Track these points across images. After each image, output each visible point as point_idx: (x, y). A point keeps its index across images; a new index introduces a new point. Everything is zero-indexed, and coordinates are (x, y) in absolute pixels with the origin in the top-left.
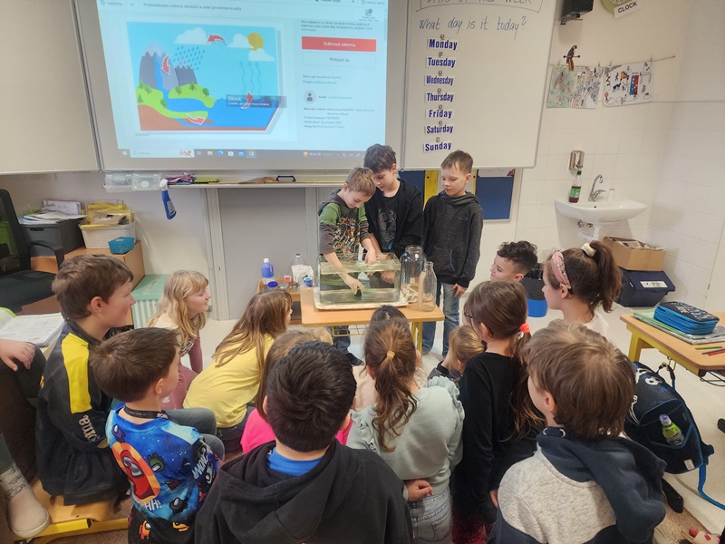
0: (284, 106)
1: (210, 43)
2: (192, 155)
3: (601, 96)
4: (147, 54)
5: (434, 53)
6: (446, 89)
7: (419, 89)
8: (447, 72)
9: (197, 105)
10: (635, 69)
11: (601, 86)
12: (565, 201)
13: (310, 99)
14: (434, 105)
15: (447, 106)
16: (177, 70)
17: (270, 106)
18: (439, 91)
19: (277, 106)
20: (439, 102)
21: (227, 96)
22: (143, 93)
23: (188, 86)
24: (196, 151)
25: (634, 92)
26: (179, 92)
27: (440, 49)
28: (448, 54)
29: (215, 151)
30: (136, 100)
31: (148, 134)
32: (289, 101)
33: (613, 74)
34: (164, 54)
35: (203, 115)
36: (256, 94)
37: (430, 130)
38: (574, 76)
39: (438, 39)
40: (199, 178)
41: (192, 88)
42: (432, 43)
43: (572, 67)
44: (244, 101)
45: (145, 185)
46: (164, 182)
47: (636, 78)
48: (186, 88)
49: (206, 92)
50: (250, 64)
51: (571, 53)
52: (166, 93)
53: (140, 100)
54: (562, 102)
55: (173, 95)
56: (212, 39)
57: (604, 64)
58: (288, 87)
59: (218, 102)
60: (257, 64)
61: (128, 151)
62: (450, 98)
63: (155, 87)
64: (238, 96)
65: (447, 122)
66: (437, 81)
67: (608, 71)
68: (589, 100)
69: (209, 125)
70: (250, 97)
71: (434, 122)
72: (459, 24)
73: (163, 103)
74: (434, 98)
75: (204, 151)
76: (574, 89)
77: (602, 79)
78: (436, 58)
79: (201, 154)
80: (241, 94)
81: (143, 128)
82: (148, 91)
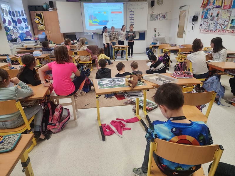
3: (159, 19)
4: (90, 15)
5: (130, 13)
6: (133, 18)
7: (129, 19)
8: (133, 16)
9: (97, 22)
10: (164, 14)
12: (154, 36)
14: (131, 21)
15: (133, 21)
16: (94, 17)
18: (131, 19)
25: (164, 18)
29: (99, 29)
32: (109, 21)
33: (160, 15)
34: (92, 15)
35: (97, 24)
36: (105, 20)
39: (131, 11)
40: (97, 33)
43: (152, 14)
45: (90, 34)
46: (92, 33)
47: (164, 16)
48: (95, 20)
49: (98, 20)
50: (104, 16)
51: (152, 12)
53: (89, 22)
54: (152, 20)
55: (93, 21)
56: (99, 13)
57: (159, 13)
58: (109, 19)
59: (100, 22)
61: (87, 29)
64: (102, 21)
66: (131, 17)
67: (159, 15)
68: (157, 19)
72: (134, 9)
75: (98, 29)
77: (159, 16)
78: (131, 14)
79: (97, 29)
81: (89, 26)
82: (90, 20)
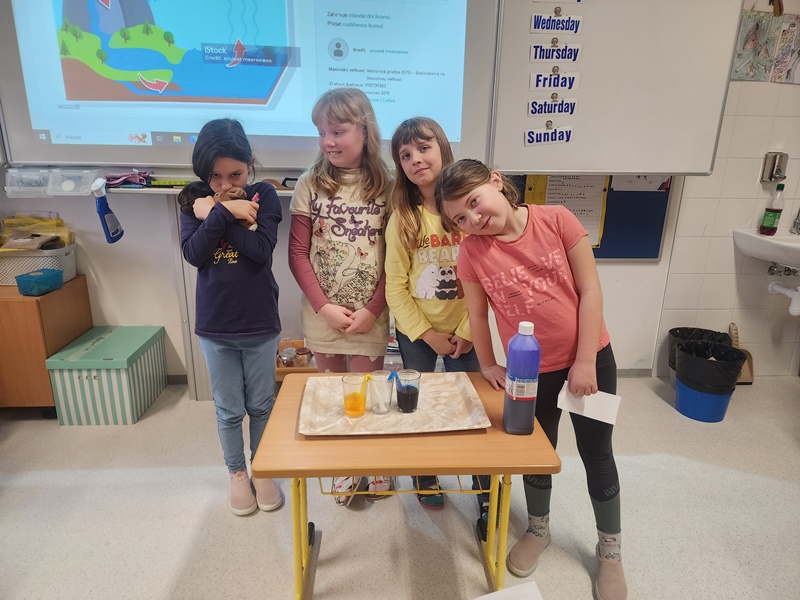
0: (297, 64)
2: (149, 142)
7: (521, 39)
9: (157, 61)
12: (753, 233)
14: (546, 67)
17: (273, 64)
18: (555, 41)
19: (284, 64)
20: (554, 62)
21: (203, 45)
22: (69, 38)
23: (140, 28)
24: (154, 134)
26: (126, 37)
29: (185, 136)
30: (58, 50)
31: (78, 107)
35: (165, 76)
36: (252, 41)
37: (537, 109)
38: (778, 28)
41: (147, 31)
43: (779, 14)
44: (231, 54)
45: (68, 188)
48: (136, 32)
52: (105, 38)
53: (64, 50)
55: (116, 42)
58: (304, 34)
59: (189, 56)
61: (47, 133)
62: (573, 54)
63: (88, 29)
64: (220, 46)
65: (565, 95)
66: (551, 24)
69: (174, 93)
70: (240, 47)
71: (544, 95)
73: (101, 56)
75: (168, 136)
76: (776, 53)
79: (163, 139)
80: (226, 42)
81: (70, 97)
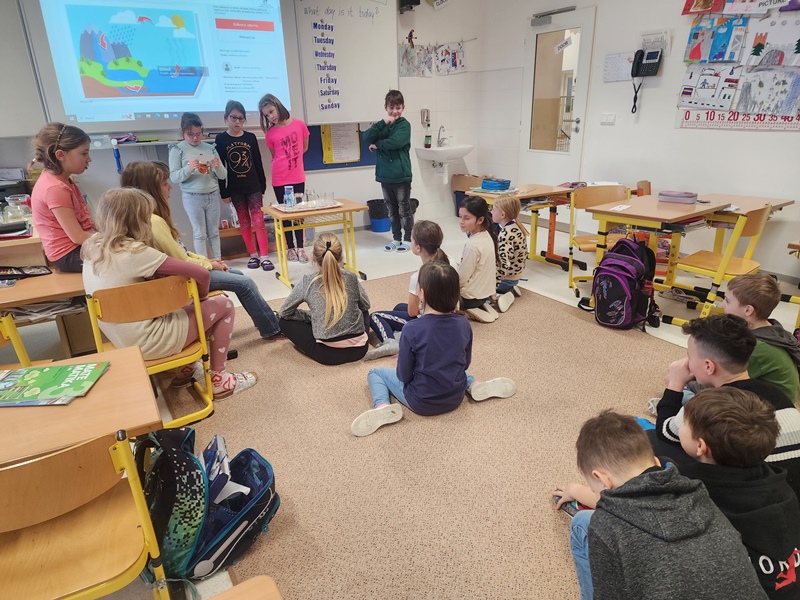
0: (207, 75)
1: (140, 23)
2: (133, 118)
3: (434, 68)
4: (86, 32)
5: (318, 33)
6: (330, 61)
7: (311, 62)
8: (329, 48)
9: (133, 76)
10: (454, 48)
11: (433, 60)
12: (423, 147)
13: (227, 69)
14: (323, 74)
15: (332, 74)
16: (113, 46)
17: (196, 75)
18: (325, 63)
19: (201, 75)
20: (326, 71)
21: (158, 67)
22: (84, 65)
23: (124, 59)
24: (136, 114)
25: (455, 65)
26: (116, 64)
27: (322, 31)
28: (328, 34)
29: (152, 114)
30: (78, 71)
31: (91, 101)
32: (211, 70)
33: (439, 51)
34: (100, 32)
35: (140, 84)
36: (183, 65)
37: (324, 94)
38: (414, 52)
39: (319, 23)
40: (141, 137)
41: (128, 60)
42: (315, 25)
43: (413, 46)
44: (174, 71)
45: (98, 145)
46: (115, 141)
47: (455, 54)
48: (122, 61)
49: (140, 64)
50: (175, 40)
51: (411, 35)
52: (105, 65)
53: (82, 71)
54: (409, 72)
55: (111, 66)
56: (141, 19)
57: (433, 44)
58: (209, 60)
59: (151, 73)
60: (181, 40)
61: (75, 116)
62: (334, 68)
63: (95, 60)
64: (167, 67)
65: (334, 87)
66: (322, 55)
67: (436, 49)
68: (427, 70)
69: (145, 92)
70: (178, 67)
71: (325, 87)
72: (332, 12)
73: (103, 74)
74: (323, 68)
75: (144, 114)
76: (416, 63)
77: (433, 55)
78: (320, 37)
79: (141, 117)
80: (170, 65)
81: (87, 96)
82: (89, 64)
